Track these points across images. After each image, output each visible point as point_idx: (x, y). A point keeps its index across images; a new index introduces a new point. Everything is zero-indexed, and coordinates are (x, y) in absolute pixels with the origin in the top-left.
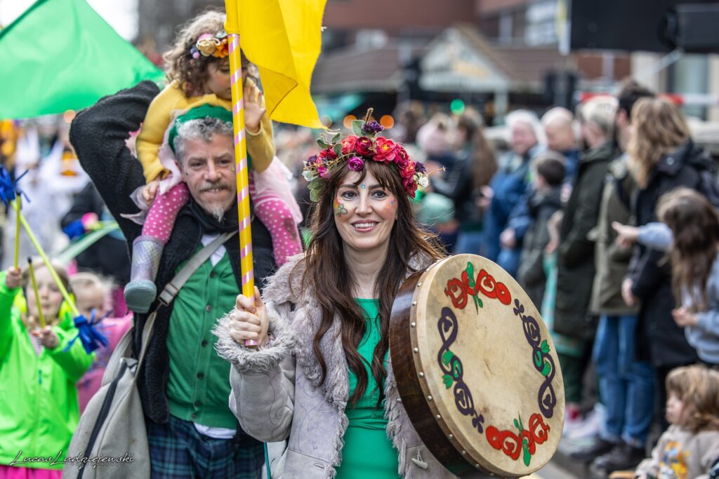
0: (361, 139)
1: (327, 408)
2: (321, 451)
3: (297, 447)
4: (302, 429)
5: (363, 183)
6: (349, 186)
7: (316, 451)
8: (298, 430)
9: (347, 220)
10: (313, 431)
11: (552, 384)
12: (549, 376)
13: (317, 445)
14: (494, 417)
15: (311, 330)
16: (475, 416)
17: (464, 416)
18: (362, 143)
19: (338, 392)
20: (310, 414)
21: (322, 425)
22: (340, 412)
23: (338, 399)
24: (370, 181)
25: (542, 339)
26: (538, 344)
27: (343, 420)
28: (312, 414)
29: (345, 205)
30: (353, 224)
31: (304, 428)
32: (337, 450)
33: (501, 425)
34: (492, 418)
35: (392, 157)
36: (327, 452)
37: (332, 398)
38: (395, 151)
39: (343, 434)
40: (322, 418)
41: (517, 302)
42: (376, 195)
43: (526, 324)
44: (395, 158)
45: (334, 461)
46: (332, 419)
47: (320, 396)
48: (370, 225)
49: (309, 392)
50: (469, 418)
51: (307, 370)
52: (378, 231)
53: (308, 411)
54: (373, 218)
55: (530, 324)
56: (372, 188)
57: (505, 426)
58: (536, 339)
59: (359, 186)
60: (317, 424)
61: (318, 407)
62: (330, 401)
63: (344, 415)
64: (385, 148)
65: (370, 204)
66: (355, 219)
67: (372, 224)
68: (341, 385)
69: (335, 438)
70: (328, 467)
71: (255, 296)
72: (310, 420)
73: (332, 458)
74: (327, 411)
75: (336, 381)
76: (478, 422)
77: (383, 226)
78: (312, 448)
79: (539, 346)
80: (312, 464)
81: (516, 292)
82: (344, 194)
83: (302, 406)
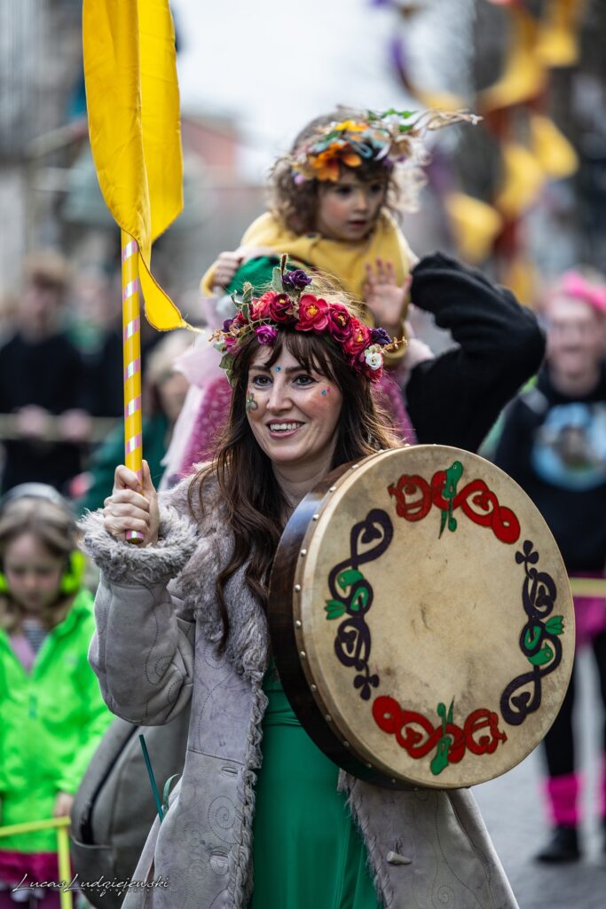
0: (277, 298)
1: (237, 684)
2: (230, 749)
3: (197, 745)
4: (204, 718)
5: (278, 364)
6: (259, 368)
7: (224, 748)
8: (198, 718)
9: (259, 419)
10: (219, 720)
11: (543, 680)
12: (543, 667)
13: (225, 740)
14: (401, 687)
15: (216, 568)
16: (363, 673)
17: (343, 667)
18: (278, 304)
19: (249, 657)
20: (214, 694)
21: (232, 709)
22: (254, 687)
23: (251, 668)
24: (287, 361)
25: (554, 613)
26: (543, 617)
27: (258, 699)
28: (217, 693)
29: (257, 395)
30: (268, 425)
31: (207, 715)
32: (253, 744)
33: (410, 701)
34: (396, 686)
35: (323, 325)
36: (240, 749)
37: (243, 668)
38: (329, 315)
39: (259, 721)
40: (231, 698)
41: (528, 545)
42: (299, 381)
43: (531, 582)
44: (327, 326)
45: (251, 761)
46: (244, 700)
47: (227, 665)
48: (289, 427)
49: (212, 662)
50: (352, 673)
51: (206, 628)
52: (305, 435)
53: (211, 689)
54: (294, 415)
55: (540, 584)
56: (290, 371)
57: (417, 705)
58: (543, 609)
59: (273, 369)
60: (225, 707)
61: (225, 683)
62: (240, 672)
63: (261, 692)
64: (313, 311)
65: (287, 396)
66: (270, 418)
67: (294, 426)
68: (255, 647)
69: (249, 726)
70: (242, 771)
71: (142, 471)
72: (214, 703)
73: (247, 757)
74: (238, 689)
75: (247, 642)
76: (366, 683)
77: (312, 429)
78: (218, 744)
79: (544, 620)
80: (220, 768)
81: (533, 530)
82: (255, 380)
83: (203, 683)
